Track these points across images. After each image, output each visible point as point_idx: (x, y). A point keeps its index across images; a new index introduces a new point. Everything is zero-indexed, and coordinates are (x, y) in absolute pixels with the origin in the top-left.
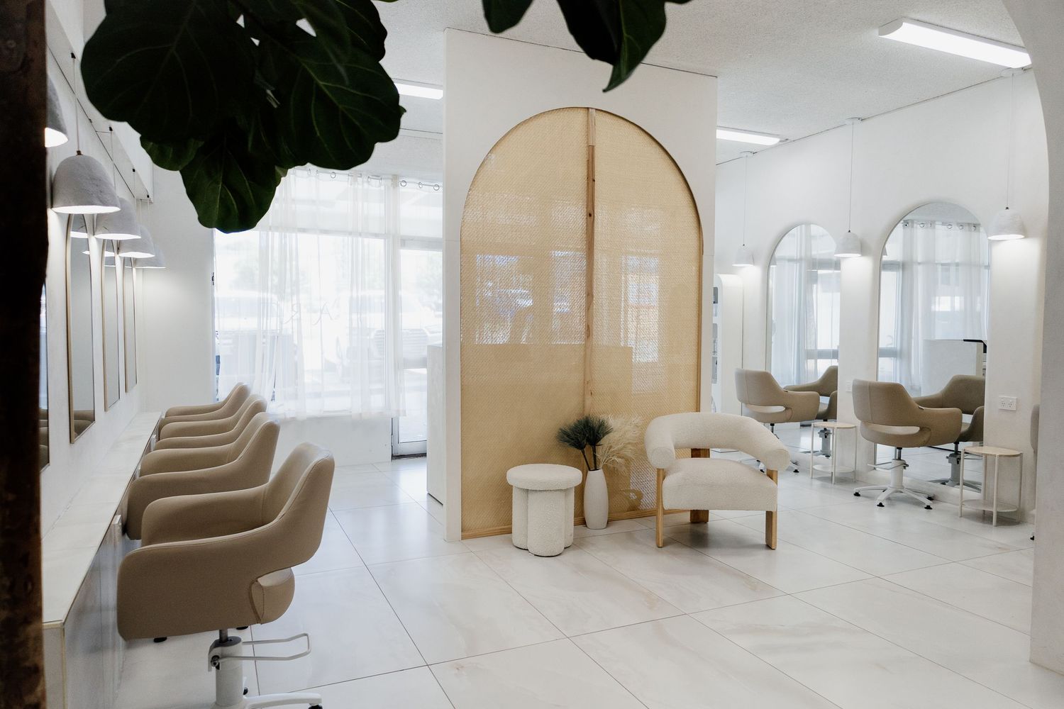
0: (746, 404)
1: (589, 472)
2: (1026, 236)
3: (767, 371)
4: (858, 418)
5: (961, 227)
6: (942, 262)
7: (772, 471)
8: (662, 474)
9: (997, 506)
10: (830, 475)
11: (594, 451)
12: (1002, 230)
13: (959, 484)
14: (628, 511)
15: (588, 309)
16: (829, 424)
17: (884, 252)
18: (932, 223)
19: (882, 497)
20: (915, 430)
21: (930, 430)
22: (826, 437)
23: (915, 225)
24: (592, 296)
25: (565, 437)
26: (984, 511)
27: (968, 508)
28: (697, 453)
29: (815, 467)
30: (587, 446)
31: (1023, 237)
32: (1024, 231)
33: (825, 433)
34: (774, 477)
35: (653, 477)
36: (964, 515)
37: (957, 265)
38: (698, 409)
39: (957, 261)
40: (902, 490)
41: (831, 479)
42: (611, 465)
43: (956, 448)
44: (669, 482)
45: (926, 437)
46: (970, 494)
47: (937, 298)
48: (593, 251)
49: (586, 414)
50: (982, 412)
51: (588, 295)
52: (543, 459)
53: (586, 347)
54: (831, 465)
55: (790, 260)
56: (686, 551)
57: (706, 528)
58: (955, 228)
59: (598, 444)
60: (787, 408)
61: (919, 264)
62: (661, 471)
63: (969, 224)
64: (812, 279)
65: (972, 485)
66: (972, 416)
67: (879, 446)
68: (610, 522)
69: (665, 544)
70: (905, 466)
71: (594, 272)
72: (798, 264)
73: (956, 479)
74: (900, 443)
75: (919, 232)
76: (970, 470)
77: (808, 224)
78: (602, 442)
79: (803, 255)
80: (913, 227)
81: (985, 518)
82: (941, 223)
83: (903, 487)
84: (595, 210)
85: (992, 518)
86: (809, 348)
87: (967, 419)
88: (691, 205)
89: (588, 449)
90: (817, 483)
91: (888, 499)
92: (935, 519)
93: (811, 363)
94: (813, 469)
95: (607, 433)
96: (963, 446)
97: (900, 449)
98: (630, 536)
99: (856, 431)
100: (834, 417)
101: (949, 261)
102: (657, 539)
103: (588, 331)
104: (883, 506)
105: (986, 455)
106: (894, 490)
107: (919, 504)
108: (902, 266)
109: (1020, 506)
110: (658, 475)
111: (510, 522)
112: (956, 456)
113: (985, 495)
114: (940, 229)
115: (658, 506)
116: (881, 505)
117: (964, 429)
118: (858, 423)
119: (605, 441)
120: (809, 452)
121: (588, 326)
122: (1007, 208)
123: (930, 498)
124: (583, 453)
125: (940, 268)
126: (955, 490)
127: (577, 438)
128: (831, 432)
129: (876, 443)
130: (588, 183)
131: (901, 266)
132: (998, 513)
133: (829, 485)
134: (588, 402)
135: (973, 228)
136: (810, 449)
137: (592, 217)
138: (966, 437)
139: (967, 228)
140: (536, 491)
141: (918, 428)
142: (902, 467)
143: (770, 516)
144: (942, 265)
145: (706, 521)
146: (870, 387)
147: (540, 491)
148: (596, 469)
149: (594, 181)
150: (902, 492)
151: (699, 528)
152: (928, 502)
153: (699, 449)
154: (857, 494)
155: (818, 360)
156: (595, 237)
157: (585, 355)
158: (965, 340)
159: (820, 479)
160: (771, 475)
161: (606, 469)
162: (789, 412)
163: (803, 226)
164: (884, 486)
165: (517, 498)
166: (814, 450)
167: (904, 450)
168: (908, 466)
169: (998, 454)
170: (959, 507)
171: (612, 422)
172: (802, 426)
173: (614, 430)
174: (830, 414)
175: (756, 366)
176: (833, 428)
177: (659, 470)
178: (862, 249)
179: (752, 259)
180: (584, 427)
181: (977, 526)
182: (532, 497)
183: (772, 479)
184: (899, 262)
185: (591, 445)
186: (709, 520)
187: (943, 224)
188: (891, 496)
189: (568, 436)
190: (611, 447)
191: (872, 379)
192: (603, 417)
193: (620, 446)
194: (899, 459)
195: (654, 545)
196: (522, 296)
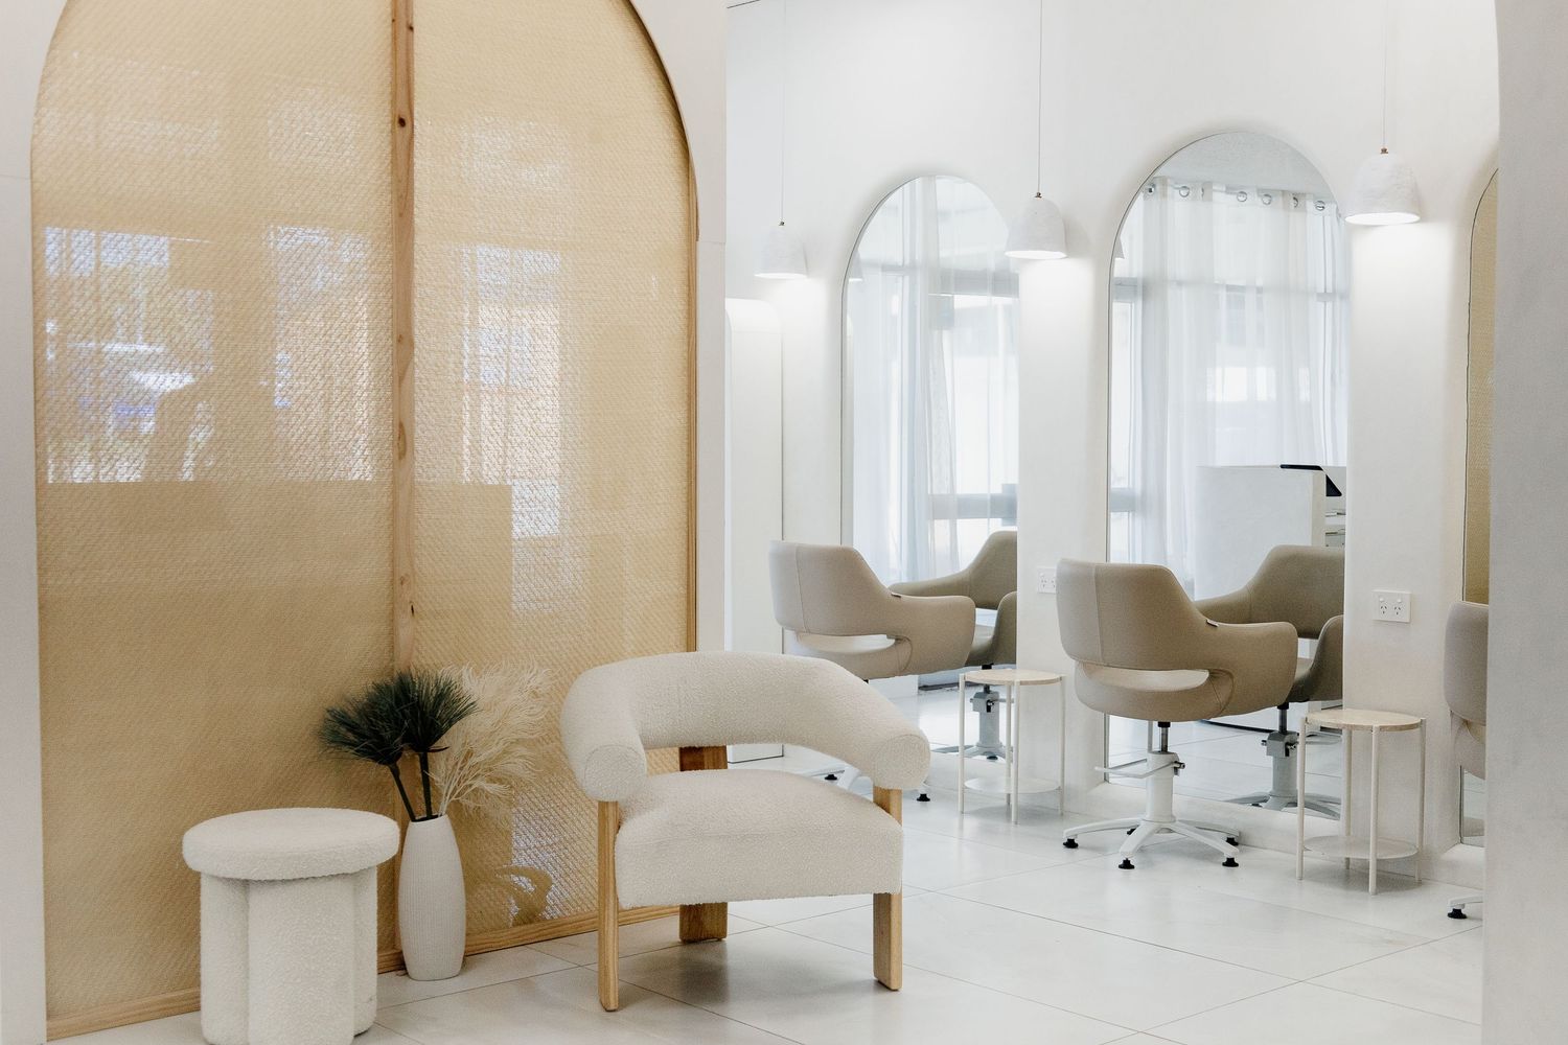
0: (798, 633)
1: (411, 823)
2: (1424, 218)
3: (845, 545)
4: (1070, 654)
5: (1266, 200)
6: (1228, 283)
7: (889, 791)
8: (611, 817)
9: (1376, 848)
10: (1004, 803)
11: (425, 765)
12: (1375, 200)
13: (1295, 804)
14: (516, 924)
15: (401, 379)
16: (996, 675)
17: (1116, 250)
18: (1206, 188)
19: (1128, 847)
20: (1199, 678)
21: (1231, 676)
22: (989, 709)
23: (1170, 190)
24: (412, 344)
25: (343, 729)
26: (1348, 859)
27: (1316, 858)
28: (694, 757)
29: (968, 784)
30: (406, 754)
31: (1416, 218)
32: (1419, 206)
33: (988, 700)
34: (893, 809)
35: (588, 825)
36: (1307, 875)
37: (1259, 290)
38: (691, 644)
39: (1260, 283)
40: (1171, 826)
41: (1006, 812)
42: (472, 804)
43: (1283, 719)
44: (632, 836)
45: (1223, 692)
46: (1317, 823)
47: (1219, 371)
48: (411, 221)
49: (400, 666)
50: (1338, 630)
51: (400, 340)
52: (282, 794)
53: (395, 486)
54: (1004, 778)
55: (887, 268)
56: (674, 1015)
57: (722, 954)
58: (1254, 199)
59: (438, 744)
60: (898, 640)
61: (1180, 283)
62: (611, 808)
63: (1284, 193)
64: (943, 318)
65: (1320, 805)
66: (1316, 642)
67: (1113, 719)
68: (472, 955)
69: (625, 1002)
70: (1177, 766)
71: (417, 279)
72: (907, 278)
73: (1285, 795)
74: (1163, 712)
75: (1178, 207)
76: (1317, 768)
77: (930, 174)
78: (444, 741)
79: (918, 257)
80: (1164, 195)
81: (1351, 876)
82: (1224, 189)
83: (1172, 819)
84: (416, 109)
85: (1367, 876)
86: (935, 492)
87: (1306, 649)
88: (667, 108)
89: (409, 763)
90: (971, 824)
91: (1141, 850)
92: (1244, 886)
93: (941, 527)
94: (964, 788)
95: (460, 716)
96: (1298, 713)
97: (1164, 725)
98: (526, 986)
99: (1063, 688)
100: (1011, 659)
101: (1241, 283)
102: (603, 988)
103: (401, 440)
104: (1133, 867)
105: (1351, 728)
106: (1155, 825)
107: (1207, 855)
108: (1144, 290)
109: (1421, 842)
110: (603, 818)
111: (192, 978)
112: (1283, 740)
113: (1348, 826)
114: (1222, 201)
115: (603, 904)
116: (1127, 865)
117: (1302, 671)
118: (1068, 667)
119: (454, 739)
120: (955, 749)
121: (401, 425)
122: (1384, 151)
123: (1231, 841)
124: (396, 773)
125: (1223, 294)
126: (1288, 818)
127: (377, 734)
128: (1003, 695)
129: (1108, 712)
130: (395, 37)
131: (1140, 290)
132: (1379, 861)
133: (1001, 825)
134: (404, 633)
135: (1292, 202)
136: (956, 743)
137: (408, 124)
138: (1304, 691)
139: (1278, 201)
140: (272, 882)
141: (1205, 675)
142: (1170, 769)
143: (883, 905)
144: (1229, 288)
145: (719, 935)
146: (1097, 577)
147: (284, 882)
148: (430, 816)
149: (411, 29)
150: (1170, 831)
151: (704, 955)
152: (1229, 851)
153: (701, 749)
154: (1071, 844)
155: (959, 521)
156: (416, 184)
157: (394, 505)
158: (1283, 467)
159: (977, 813)
160: (884, 801)
161: (457, 812)
162: (905, 649)
163: (917, 181)
164: (1130, 820)
165: (213, 905)
166: (966, 744)
167: (1176, 728)
168: (1182, 765)
169: (1376, 725)
170: (1297, 858)
171: (472, 685)
172: (924, 688)
173: (480, 704)
174: (998, 651)
175: (820, 535)
176: (1010, 685)
177: (603, 805)
178: (1069, 239)
179: (804, 260)
180: (398, 702)
181: (1335, 899)
182: (260, 901)
183: (888, 811)
184: (1135, 280)
185: (417, 750)
186: (729, 930)
187: (1229, 190)
188: (1145, 844)
189: (352, 727)
190: (469, 754)
191: (1097, 559)
192: (447, 672)
193: (495, 749)
194: (1164, 750)
195: (594, 1005)
196: (147, 363)
